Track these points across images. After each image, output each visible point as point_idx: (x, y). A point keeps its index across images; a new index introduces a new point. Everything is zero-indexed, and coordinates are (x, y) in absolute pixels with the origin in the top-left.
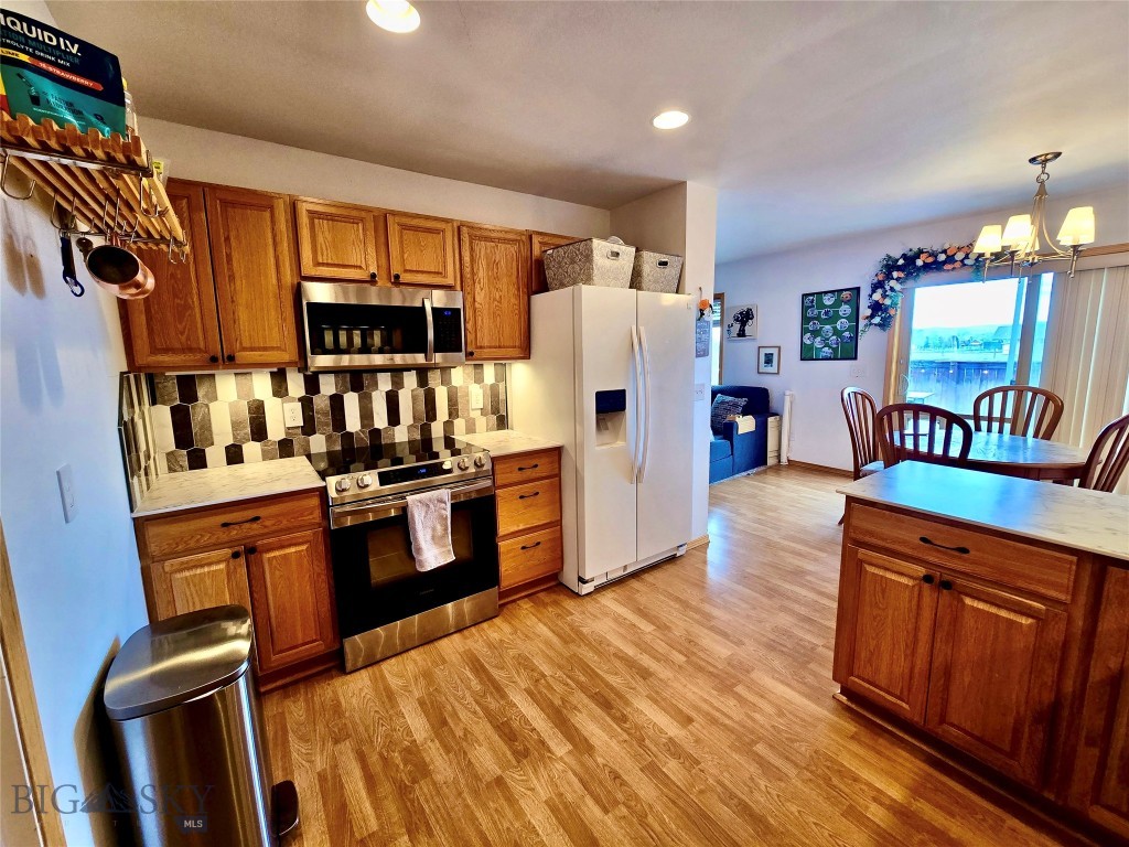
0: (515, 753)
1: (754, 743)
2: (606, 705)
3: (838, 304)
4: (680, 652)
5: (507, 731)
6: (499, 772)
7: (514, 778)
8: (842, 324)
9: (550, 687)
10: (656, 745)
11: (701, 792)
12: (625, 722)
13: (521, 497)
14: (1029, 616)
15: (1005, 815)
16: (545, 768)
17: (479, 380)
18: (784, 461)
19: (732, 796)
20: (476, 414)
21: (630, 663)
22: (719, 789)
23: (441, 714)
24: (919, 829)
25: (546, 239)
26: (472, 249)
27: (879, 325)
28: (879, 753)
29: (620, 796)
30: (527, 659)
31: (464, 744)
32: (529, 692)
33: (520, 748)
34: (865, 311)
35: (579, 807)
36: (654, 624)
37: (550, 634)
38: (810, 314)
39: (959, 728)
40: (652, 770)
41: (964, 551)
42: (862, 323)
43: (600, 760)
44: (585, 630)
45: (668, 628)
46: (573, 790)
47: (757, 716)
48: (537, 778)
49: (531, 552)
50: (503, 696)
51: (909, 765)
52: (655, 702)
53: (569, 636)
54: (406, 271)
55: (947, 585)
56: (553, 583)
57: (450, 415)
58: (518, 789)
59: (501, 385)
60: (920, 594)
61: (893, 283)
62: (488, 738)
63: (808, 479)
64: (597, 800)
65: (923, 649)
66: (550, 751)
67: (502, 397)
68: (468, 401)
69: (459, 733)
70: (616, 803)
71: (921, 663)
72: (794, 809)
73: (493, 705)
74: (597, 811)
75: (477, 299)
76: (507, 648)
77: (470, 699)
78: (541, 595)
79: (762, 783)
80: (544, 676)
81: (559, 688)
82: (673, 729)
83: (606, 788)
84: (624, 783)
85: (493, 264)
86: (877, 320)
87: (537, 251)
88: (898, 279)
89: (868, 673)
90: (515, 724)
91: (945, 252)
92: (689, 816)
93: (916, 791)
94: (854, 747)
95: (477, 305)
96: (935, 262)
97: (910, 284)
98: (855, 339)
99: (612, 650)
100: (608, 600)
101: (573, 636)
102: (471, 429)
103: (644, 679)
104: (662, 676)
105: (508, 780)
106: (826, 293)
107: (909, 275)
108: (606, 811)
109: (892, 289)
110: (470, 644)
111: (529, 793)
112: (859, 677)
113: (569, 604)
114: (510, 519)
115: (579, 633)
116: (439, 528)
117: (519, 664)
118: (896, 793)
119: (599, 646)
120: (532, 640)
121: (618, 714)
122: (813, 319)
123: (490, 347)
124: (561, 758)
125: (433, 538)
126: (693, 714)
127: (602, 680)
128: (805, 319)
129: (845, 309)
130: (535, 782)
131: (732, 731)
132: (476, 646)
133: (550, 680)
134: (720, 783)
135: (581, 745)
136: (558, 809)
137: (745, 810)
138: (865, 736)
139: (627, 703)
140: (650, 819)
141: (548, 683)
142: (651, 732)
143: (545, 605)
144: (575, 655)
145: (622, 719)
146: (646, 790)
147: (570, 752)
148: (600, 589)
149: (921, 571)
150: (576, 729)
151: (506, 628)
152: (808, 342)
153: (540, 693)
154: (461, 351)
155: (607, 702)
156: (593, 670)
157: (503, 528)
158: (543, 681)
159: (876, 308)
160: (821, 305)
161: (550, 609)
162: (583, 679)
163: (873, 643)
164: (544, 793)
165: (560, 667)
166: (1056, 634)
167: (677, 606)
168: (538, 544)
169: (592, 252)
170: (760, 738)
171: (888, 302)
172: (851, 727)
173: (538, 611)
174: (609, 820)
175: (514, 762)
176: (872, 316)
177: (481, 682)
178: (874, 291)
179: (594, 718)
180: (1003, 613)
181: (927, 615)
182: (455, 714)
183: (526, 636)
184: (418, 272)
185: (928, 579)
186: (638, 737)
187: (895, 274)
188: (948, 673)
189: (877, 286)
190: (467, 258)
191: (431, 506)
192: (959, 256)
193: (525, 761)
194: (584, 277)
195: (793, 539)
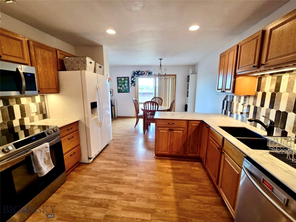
0: (104, 207)
1: (149, 172)
2: (118, 183)
3: (125, 80)
4: (125, 163)
5: (98, 205)
6: (104, 214)
7: (109, 212)
8: (126, 85)
9: (100, 188)
10: (134, 183)
11: (148, 185)
12: (125, 183)
13: (69, 139)
14: (181, 131)
15: (181, 162)
16: (115, 204)
17: (34, 101)
18: (116, 116)
19: (152, 182)
20: (34, 115)
21: (116, 171)
22: (150, 182)
23: (71, 216)
24: (175, 169)
25: (62, 53)
26: (35, 51)
27: (133, 85)
28: (165, 162)
29: (135, 197)
30: (87, 186)
31: (87, 217)
32: (96, 193)
33: (105, 205)
34: (130, 82)
35: (129, 205)
36: (115, 161)
37: (89, 177)
38: (119, 82)
39: (174, 152)
40: (137, 188)
41: (174, 124)
42: (130, 85)
43: (126, 194)
44: (98, 170)
45: (119, 160)
46: (125, 203)
47: (146, 167)
48: (115, 208)
49: (73, 156)
50: (89, 198)
51: (169, 162)
52: (128, 175)
53: (95, 174)
54: (3, 54)
55: (172, 130)
56: (78, 164)
57: (22, 116)
58: (112, 213)
59: (43, 103)
60: (168, 133)
61: (135, 77)
62: (93, 211)
63: (123, 119)
64: (132, 201)
65: (169, 142)
66: (113, 200)
67: (44, 107)
68: (30, 110)
69: (83, 216)
70: (135, 198)
71: (169, 144)
72: (161, 177)
73: (87, 202)
74: (133, 203)
75: (39, 70)
76: (78, 187)
77: (77, 207)
78: (77, 168)
79: (155, 177)
80: (97, 187)
81: (103, 187)
82: (135, 178)
83: (131, 197)
84: (134, 194)
85: (44, 59)
86: (133, 84)
87: (59, 56)
88: (136, 76)
89: (161, 150)
90: (99, 202)
91: (143, 72)
92: (149, 190)
93: (172, 165)
94: (161, 163)
95: (39, 73)
96: (142, 74)
97: (138, 77)
98: (129, 88)
99: (110, 171)
100: (98, 161)
101: (96, 174)
102: (32, 120)
103: (122, 173)
104: (125, 170)
105: (108, 214)
106: (122, 77)
107: (138, 75)
108: (135, 201)
109: (135, 78)
110: (62, 193)
111: (116, 212)
112: (160, 151)
113: (88, 167)
114: (66, 148)
115: (97, 172)
116: (46, 158)
117: (86, 188)
118: (170, 166)
119: (105, 172)
120: (85, 181)
121: (122, 183)
122: (120, 83)
123: (45, 89)
124: (117, 200)
125: (45, 162)
126: (136, 173)
127: (113, 178)
128: (118, 83)
129: (126, 82)
130: (115, 209)
131: (145, 172)
132: (65, 193)
133: (99, 186)
134: (149, 181)
135: (120, 194)
136: (125, 209)
137: (155, 183)
138: (162, 161)
139: (122, 179)
140: (143, 196)
141: (99, 187)
142: (131, 182)
143: (80, 170)
144: (101, 177)
145: (124, 183)
146: (139, 192)
147: (118, 197)
148: (94, 159)
149: (168, 129)
150: (115, 192)
151: (73, 183)
152: (119, 88)
153: (99, 191)
154: (36, 90)
155: (117, 182)
156: (109, 178)
157: (64, 151)
158: (97, 188)
159: (133, 82)
160: (121, 80)
161: (83, 171)
162: (108, 181)
163: (161, 144)
164: (119, 209)
165: (99, 182)
166: (184, 132)
167: (117, 155)
168: (75, 153)
169: (86, 61)
170: (150, 170)
171: (135, 81)
172: (159, 161)
173: (79, 173)
174: (137, 202)
175: (106, 209)
176: (132, 83)
177: (77, 200)
178: (132, 78)
179: (117, 187)
180: (179, 132)
181: (169, 135)
182: (76, 213)
183: (82, 181)
184: (10, 56)
185: (169, 130)
186: (130, 184)
187: (135, 75)
188: (172, 144)
189: (132, 77)
190: (33, 54)
191: (43, 150)
192: (146, 73)
193: (109, 207)
194: (83, 68)
195: (129, 132)
